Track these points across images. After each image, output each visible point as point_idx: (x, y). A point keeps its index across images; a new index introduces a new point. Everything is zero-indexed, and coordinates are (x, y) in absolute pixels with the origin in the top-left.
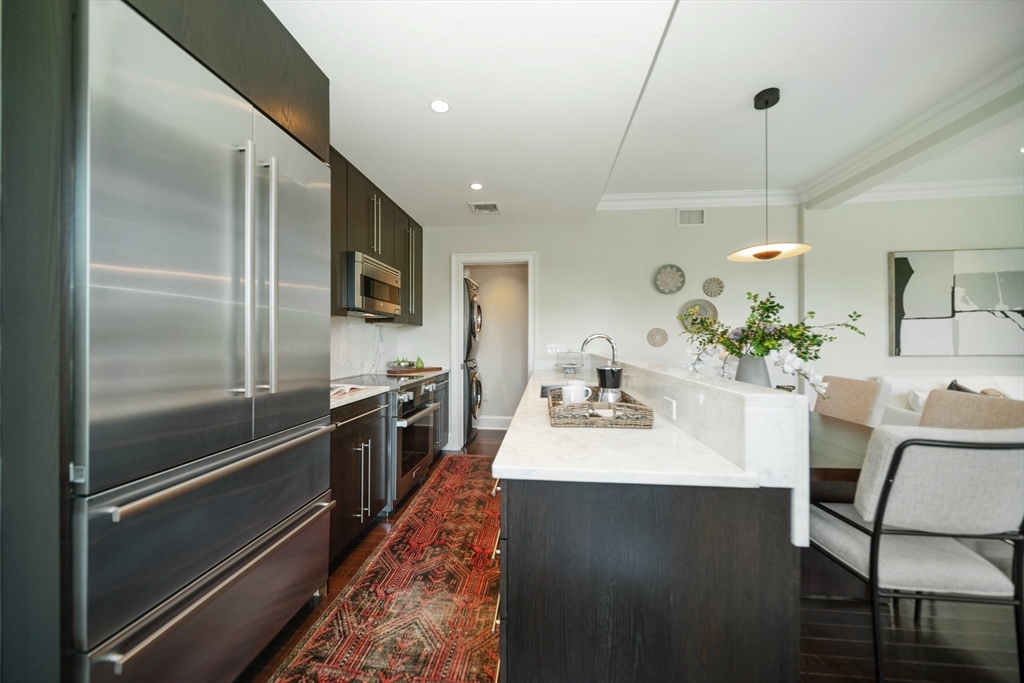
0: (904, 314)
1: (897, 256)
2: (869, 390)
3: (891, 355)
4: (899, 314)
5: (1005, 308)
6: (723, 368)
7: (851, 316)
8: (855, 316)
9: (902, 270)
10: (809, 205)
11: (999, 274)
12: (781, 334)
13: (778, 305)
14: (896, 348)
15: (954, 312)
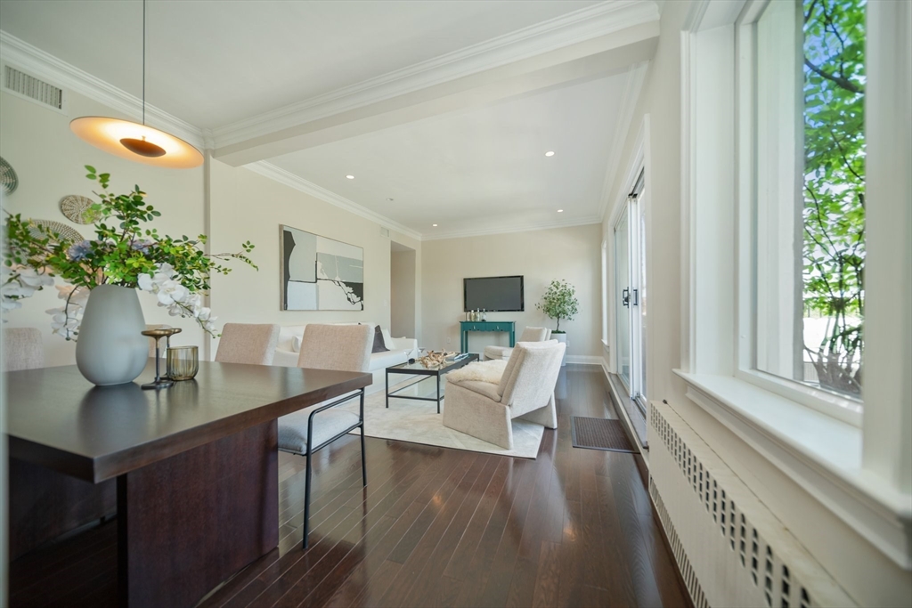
0: (289, 277)
1: (286, 229)
2: (264, 332)
3: (281, 310)
4: (286, 277)
5: (339, 280)
6: (66, 311)
7: (245, 246)
8: (248, 246)
9: (288, 242)
10: (215, 154)
11: (338, 257)
12: (157, 254)
13: (150, 208)
14: (284, 305)
15: (317, 279)
